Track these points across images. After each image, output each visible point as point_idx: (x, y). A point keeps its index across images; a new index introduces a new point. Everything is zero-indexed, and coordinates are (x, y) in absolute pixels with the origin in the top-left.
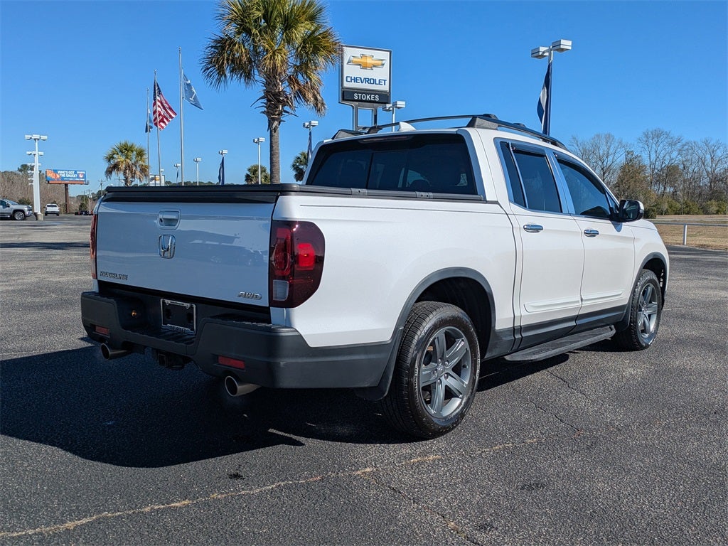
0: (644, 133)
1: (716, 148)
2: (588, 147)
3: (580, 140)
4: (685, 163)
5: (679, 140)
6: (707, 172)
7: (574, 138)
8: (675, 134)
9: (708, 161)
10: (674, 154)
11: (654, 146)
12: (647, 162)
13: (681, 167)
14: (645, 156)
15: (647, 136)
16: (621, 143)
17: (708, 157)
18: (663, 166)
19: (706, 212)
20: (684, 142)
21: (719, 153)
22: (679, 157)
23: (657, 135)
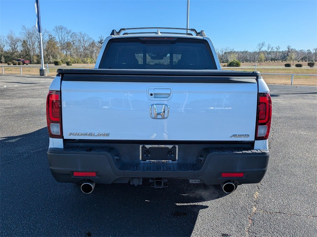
0: (55, 27)
1: (84, 36)
2: (31, 31)
3: (27, 28)
4: (74, 41)
5: (70, 31)
6: (82, 46)
7: (23, 27)
8: (68, 29)
9: (82, 41)
10: (69, 37)
11: (60, 33)
12: (58, 40)
13: (72, 43)
14: (57, 37)
15: (56, 28)
16: (46, 31)
17: (82, 39)
18: (64, 42)
19: (84, 63)
20: (72, 32)
21: (86, 38)
22: (71, 39)
23: (61, 28)
